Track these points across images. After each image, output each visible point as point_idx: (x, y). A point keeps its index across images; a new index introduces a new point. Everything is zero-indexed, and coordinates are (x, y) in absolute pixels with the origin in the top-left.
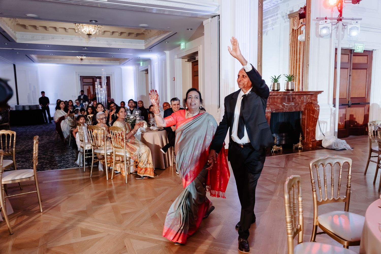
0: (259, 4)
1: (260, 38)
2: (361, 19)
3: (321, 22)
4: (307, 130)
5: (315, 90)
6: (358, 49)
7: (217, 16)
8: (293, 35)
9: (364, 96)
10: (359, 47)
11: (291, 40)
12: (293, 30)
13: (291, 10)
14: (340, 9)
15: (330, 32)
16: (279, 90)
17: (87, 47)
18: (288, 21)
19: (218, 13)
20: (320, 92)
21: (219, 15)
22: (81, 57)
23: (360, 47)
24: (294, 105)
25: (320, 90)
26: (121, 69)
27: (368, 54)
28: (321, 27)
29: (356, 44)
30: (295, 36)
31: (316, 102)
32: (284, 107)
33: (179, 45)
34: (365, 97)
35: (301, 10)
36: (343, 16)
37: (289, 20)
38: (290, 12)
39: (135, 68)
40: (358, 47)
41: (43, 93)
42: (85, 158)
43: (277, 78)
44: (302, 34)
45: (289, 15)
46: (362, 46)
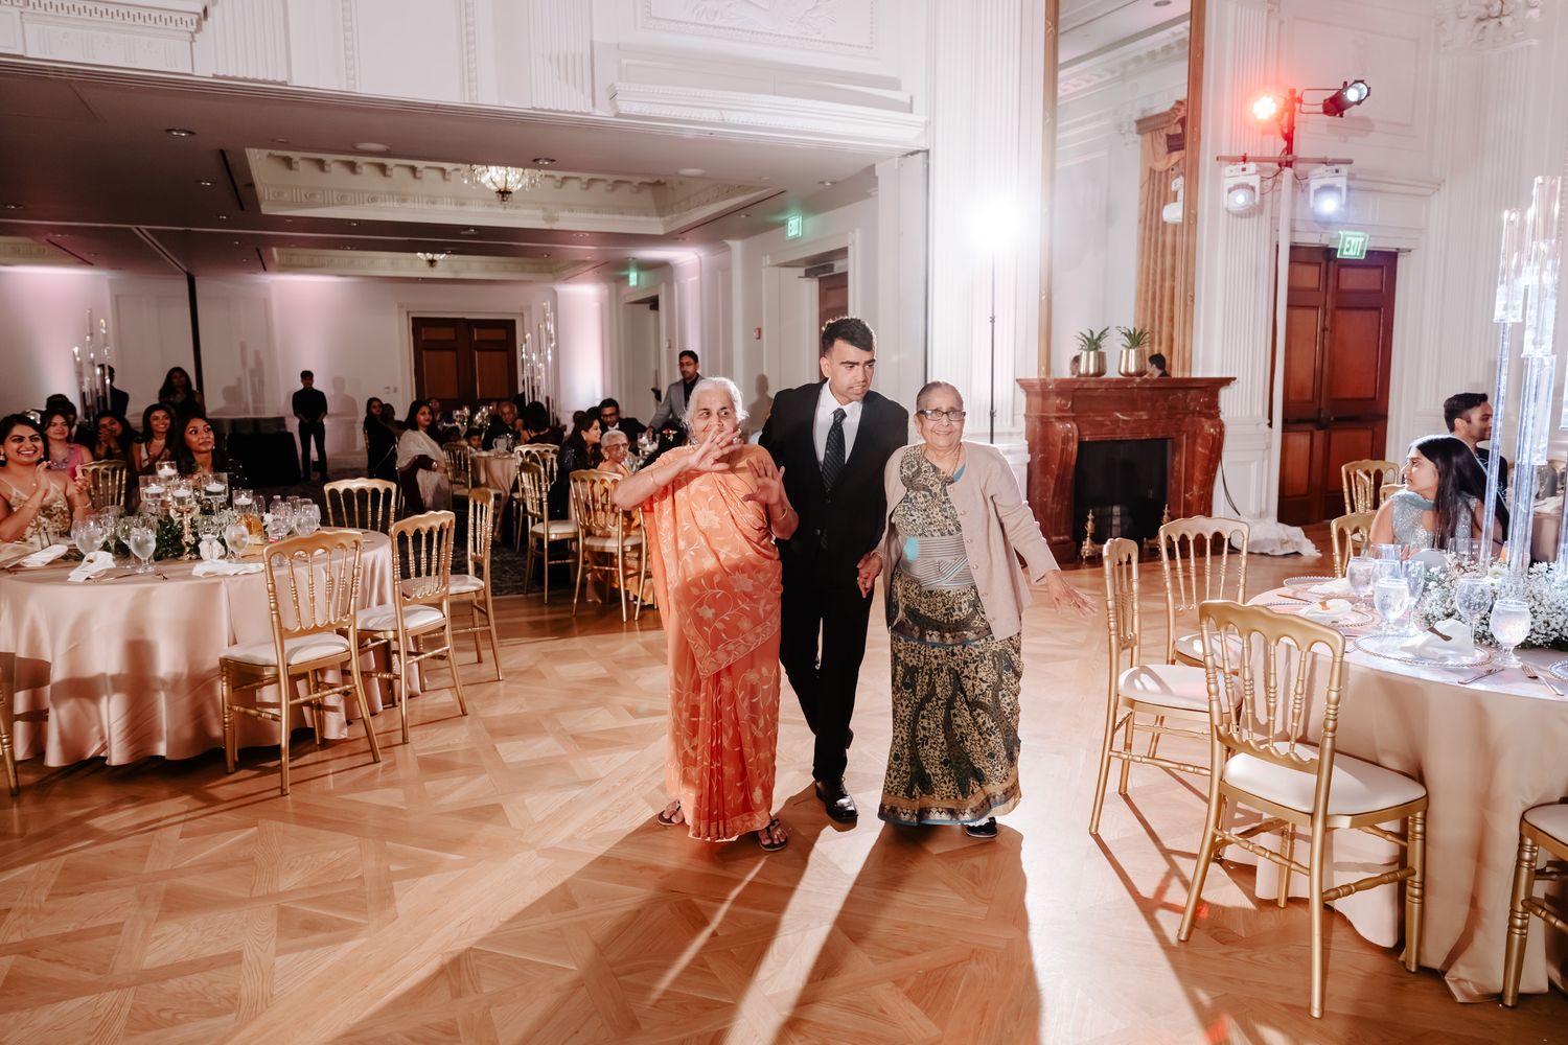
2: (1350, 162)
3: (1229, 169)
4: (1185, 497)
5: (1215, 373)
6: (1347, 246)
7: (920, 155)
8: (1151, 190)
9: (1372, 395)
10: (1353, 243)
11: (1144, 206)
12: (1152, 171)
13: (1146, 104)
14: (1286, 131)
15: (1257, 199)
16: (1104, 373)
17: (477, 228)
18: (1135, 142)
19: (922, 145)
20: (1226, 381)
21: (927, 151)
22: (429, 256)
23: (1354, 241)
24: (1146, 420)
25: (1228, 376)
26: (555, 293)
27: (1384, 262)
28: (1229, 184)
29: (1341, 232)
30: (1159, 192)
31: (1212, 412)
32: (1118, 427)
33: (784, 224)
34: (1375, 398)
35: (1179, 110)
36: (1294, 153)
37: (1138, 137)
38: (1143, 111)
39: (607, 291)
40: (1350, 242)
41: (307, 376)
42: (549, 566)
43: (1095, 337)
44: (1175, 200)
45: (1138, 122)
46: (1362, 240)
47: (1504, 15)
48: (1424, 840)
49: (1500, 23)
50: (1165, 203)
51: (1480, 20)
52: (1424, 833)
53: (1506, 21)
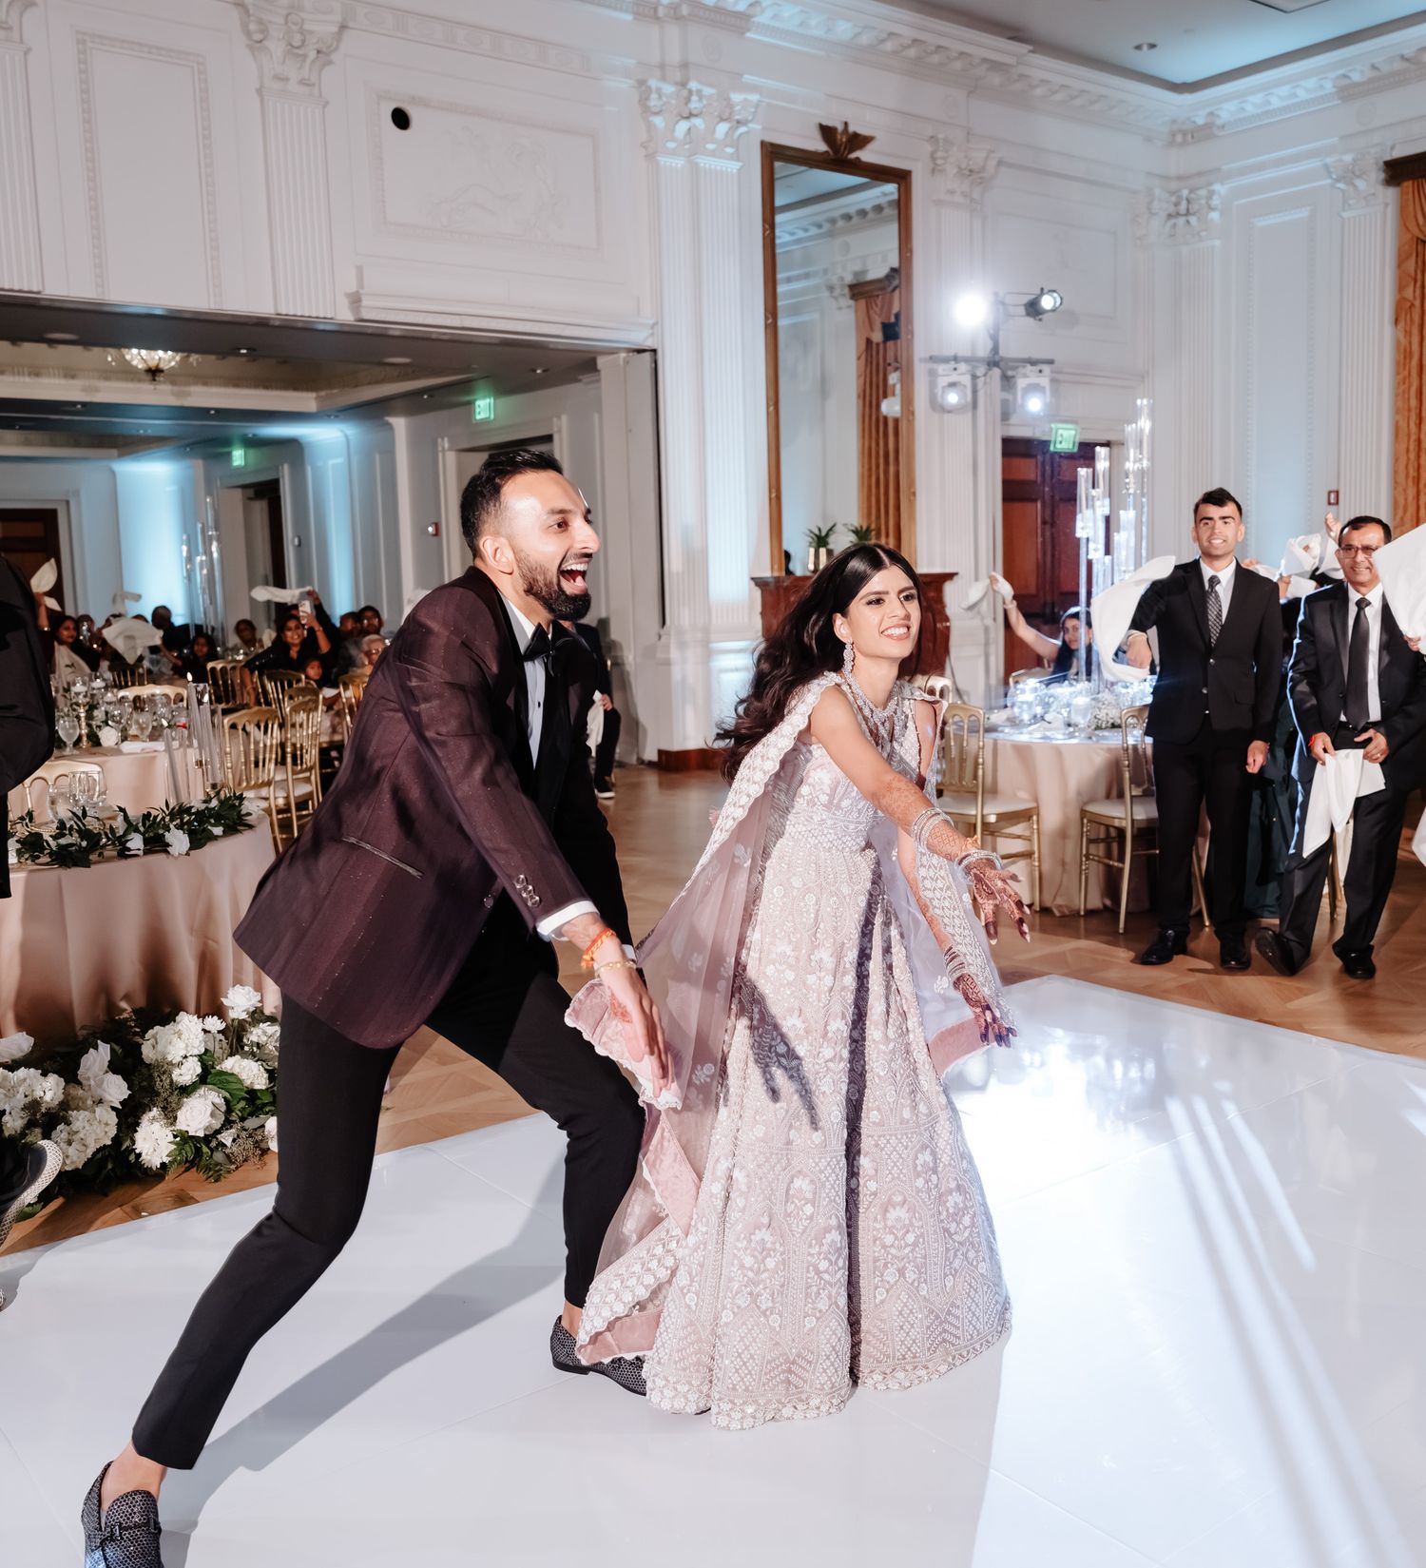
0: (766, 318)
1: (773, 415)
2: (1050, 362)
3: (941, 368)
5: (937, 569)
6: (1059, 439)
7: (647, 350)
8: (869, 362)
11: (862, 379)
12: (869, 342)
13: (858, 267)
14: (992, 332)
15: (969, 397)
18: (848, 307)
19: (649, 344)
20: (950, 576)
21: (654, 351)
23: (1066, 434)
25: (950, 571)
26: (113, 473)
28: (942, 382)
29: (1053, 426)
30: (877, 378)
31: (939, 607)
33: (469, 405)
35: (892, 278)
36: (1000, 354)
37: (852, 303)
38: (856, 274)
40: (1062, 435)
43: (823, 534)
44: (894, 395)
45: (852, 287)
46: (1073, 432)
47: (1191, 214)
48: (1038, 833)
49: (1188, 222)
50: (885, 396)
51: (1170, 216)
52: (1038, 829)
53: (1193, 220)
